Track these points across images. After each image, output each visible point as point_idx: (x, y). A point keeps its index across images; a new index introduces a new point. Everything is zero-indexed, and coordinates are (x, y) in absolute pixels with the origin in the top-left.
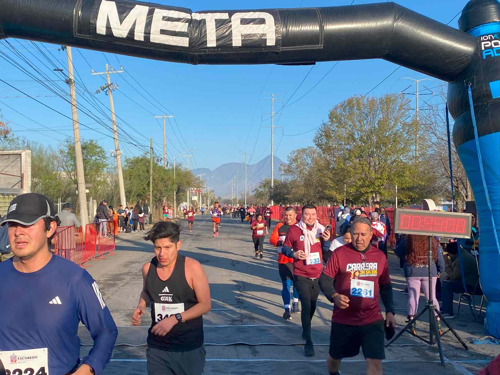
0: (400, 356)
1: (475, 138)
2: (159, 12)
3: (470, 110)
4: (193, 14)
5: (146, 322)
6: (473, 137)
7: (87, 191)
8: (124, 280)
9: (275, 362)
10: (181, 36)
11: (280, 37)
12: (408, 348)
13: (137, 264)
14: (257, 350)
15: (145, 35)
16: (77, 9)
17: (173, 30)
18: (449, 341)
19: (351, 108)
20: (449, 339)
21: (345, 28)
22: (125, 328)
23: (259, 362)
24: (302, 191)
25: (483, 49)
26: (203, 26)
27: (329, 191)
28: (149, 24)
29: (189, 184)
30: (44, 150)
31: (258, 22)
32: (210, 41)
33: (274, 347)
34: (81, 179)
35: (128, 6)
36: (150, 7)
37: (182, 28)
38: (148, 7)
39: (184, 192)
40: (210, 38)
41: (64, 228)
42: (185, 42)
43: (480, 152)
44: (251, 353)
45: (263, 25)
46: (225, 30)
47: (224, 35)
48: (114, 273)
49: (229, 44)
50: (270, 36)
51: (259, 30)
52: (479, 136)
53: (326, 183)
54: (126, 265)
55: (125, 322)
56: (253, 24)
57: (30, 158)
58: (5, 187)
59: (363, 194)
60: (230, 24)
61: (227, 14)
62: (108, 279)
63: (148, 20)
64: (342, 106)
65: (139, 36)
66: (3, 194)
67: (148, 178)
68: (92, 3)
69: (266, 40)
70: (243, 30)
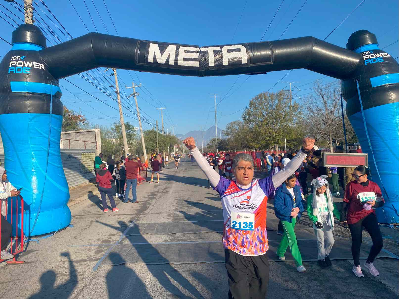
2: (182, 48)
3: (358, 95)
4: (201, 48)
5: (179, 219)
6: (361, 111)
7: (129, 149)
8: (157, 195)
10: (195, 61)
11: (249, 58)
13: (161, 186)
15: (175, 61)
16: (137, 49)
17: (190, 58)
19: (261, 99)
21: (285, 52)
22: (169, 223)
25: (365, 59)
26: (207, 55)
28: (177, 55)
30: (103, 128)
31: (237, 51)
32: (211, 63)
34: (126, 143)
35: (165, 46)
37: (196, 56)
38: (176, 46)
40: (211, 61)
42: (197, 64)
43: (364, 118)
45: (240, 52)
46: (219, 57)
47: (219, 59)
48: (151, 192)
49: (221, 64)
50: (244, 58)
51: (237, 55)
52: (364, 109)
53: (249, 139)
55: (168, 220)
56: (235, 52)
57: (100, 133)
58: (88, 148)
60: (222, 53)
61: (219, 47)
62: (149, 195)
63: (176, 53)
64: (256, 98)
65: (172, 62)
66: (88, 152)
67: (156, 141)
68: (145, 45)
69: (242, 60)
70: (229, 56)
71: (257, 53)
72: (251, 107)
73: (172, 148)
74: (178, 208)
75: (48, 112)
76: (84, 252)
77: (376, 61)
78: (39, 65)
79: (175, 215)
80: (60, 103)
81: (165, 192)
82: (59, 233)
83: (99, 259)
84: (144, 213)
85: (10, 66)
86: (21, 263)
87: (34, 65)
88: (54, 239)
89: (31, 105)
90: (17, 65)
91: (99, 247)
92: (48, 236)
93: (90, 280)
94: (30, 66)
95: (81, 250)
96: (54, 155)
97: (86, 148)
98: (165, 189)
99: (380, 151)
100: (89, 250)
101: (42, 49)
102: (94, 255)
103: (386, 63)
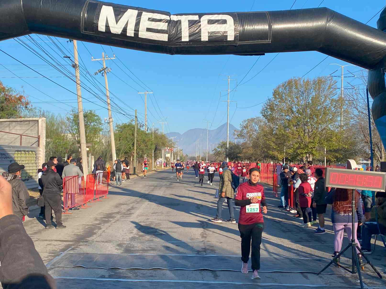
0: (328, 282)
2: (145, 15)
4: (172, 16)
5: (132, 250)
7: (88, 149)
8: (115, 217)
9: (232, 284)
10: (162, 33)
11: (238, 34)
12: (335, 276)
13: (125, 206)
14: (217, 274)
15: (135, 32)
16: (84, 12)
17: (156, 28)
18: (367, 271)
19: (291, 87)
20: (367, 270)
21: (288, 28)
22: (116, 255)
23: (219, 284)
24: (251, 151)
26: (179, 25)
27: (272, 151)
28: (138, 24)
29: (164, 144)
31: (221, 22)
32: (184, 37)
33: (230, 273)
34: (83, 140)
35: (122, 10)
36: (139, 11)
37: (164, 26)
38: (137, 11)
39: (160, 150)
40: (185, 34)
41: (71, 178)
42: (165, 38)
44: (213, 277)
45: (225, 25)
46: (196, 29)
47: (195, 32)
48: (107, 213)
49: (199, 39)
50: (230, 33)
51: (221, 28)
53: (270, 145)
54: (116, 206)
55: (116, 250)
56: (217, 24)
57: (45, 124)
58: (26, 145)
59: (299, 154)
60: (200, 24)
61: (198, 16)
62: (103, 216)
63: (137, 21)
64: (283, 86)
65: (130, 33)
66: (24, 151)
68: (95, 8)
69: (227, 36)
70: (210, 29)
71: (249, 28)
72: (275, 97)
73: (158, 152)
74: (137, 236)
79: (129, 245)
81: (127, 214)
84: (86, 240)
97: (23, 145)
98: (129, 210)
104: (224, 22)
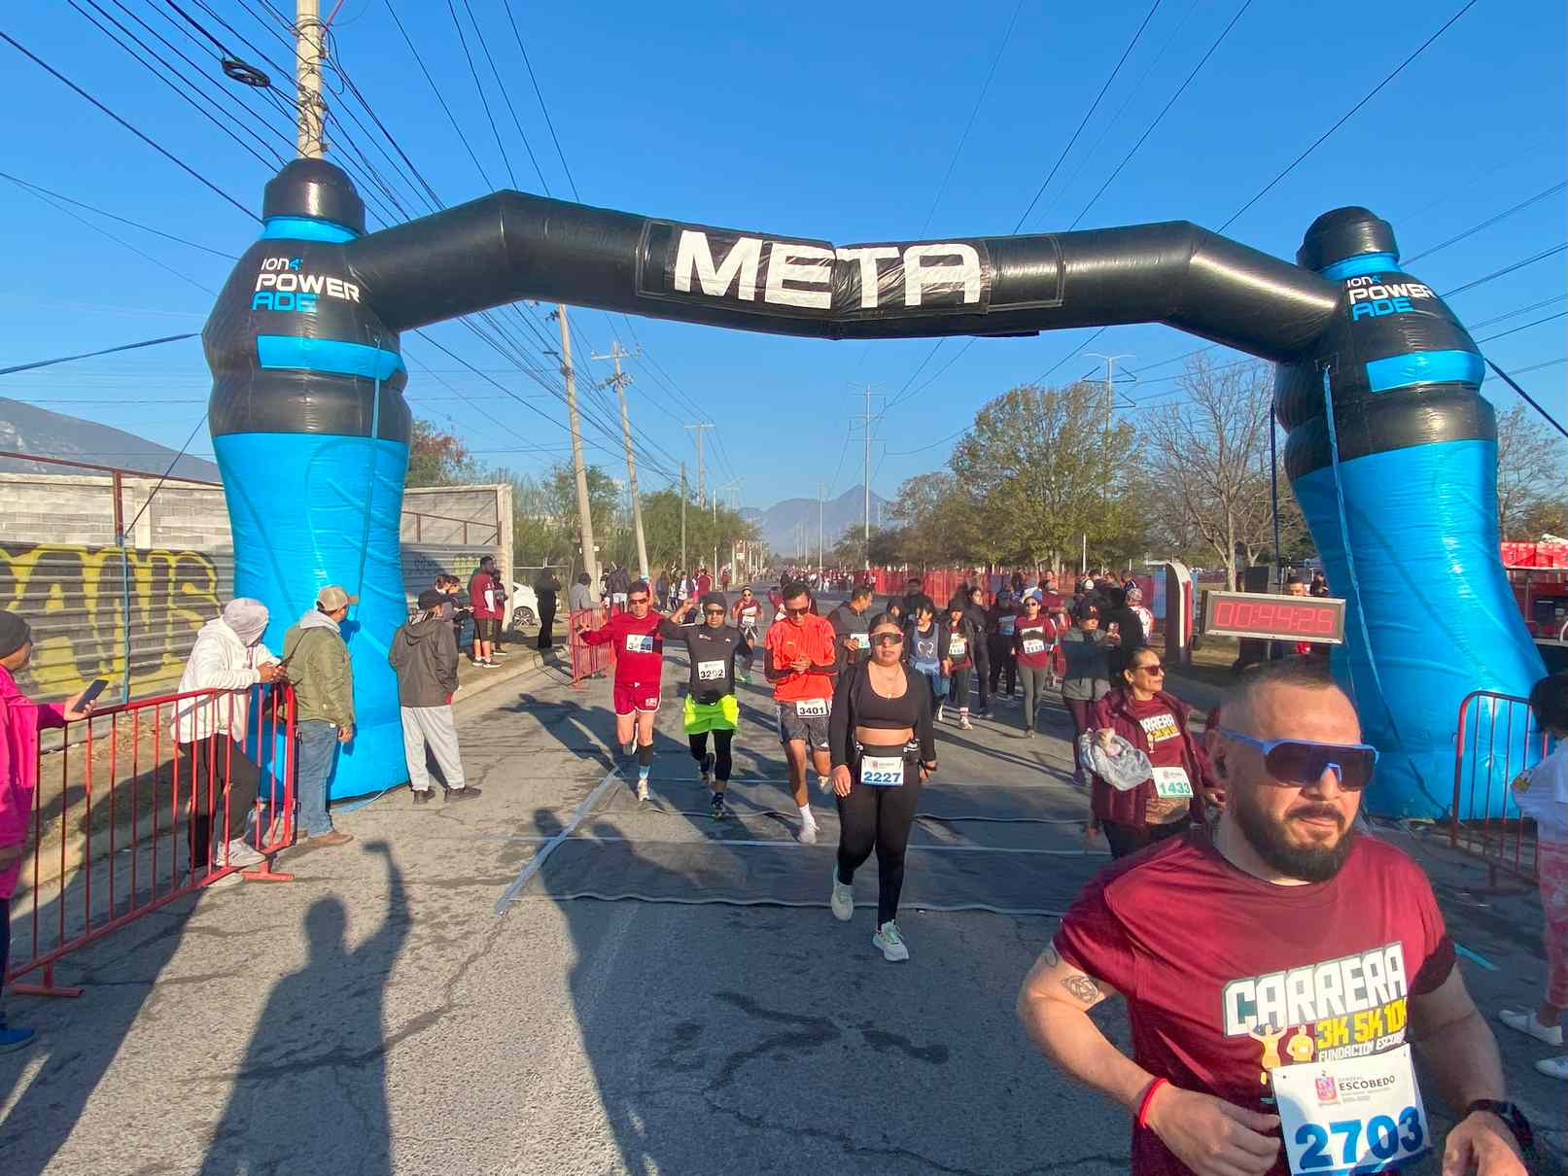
1: (1331, 463)
2: (780, 250)
3: (1325, 414)
4: (839, 251)
6: (1330, 463)
7: (597, 549)
10: (818, 290)
11: (987, 286)
15: (757, 289)
16: (642, 248)
17: (804, 280)
19: (1014, 407)
25: (1351, 302)
26: (856, 271)
28: (763, 271)
30: (522, 483)
31: (951, 261)
32: (867, 297)
34: (587, 530)
35: (727, 241)
36: (764, 240)
37: (822, 274)
38: (761, 242)
39: (729, 547)
40: (868, 292)
42: (824, 300)
43: (1341, 489)
45: (958, 268)
46: (893, 278)
47: (892, 286)
49: (898, 303)
50: (969, 286)
51: (952, 275)
52: (1340, 461)
53: (970, 533)
56: (942, 266)
57: (510, 498)
58: (475, 543)
60: (902, 266)
61: (896, 248)
63: (763, 264)
64: (997, 404)
65: (746, 293)
66: (473, 555)
67: (678, 527)
68: (666, 235)
69: (963, 292)
70: (925, 277)
71: (1012, 272)
72: (981, 431)
73: (725, 550)
75: (367, 433)
76: (465, 857)
77: (1387, 308)
78: (343, 286)
80: (402, 403)
82: (389, 797)
83: (513, 879)
85: (258, 289)
86: (283, 878)
87: (330, 288)
88: (375, 815)
89: (315, 409)
90: (279, 287)
91: (510, 843)
92: (358, 804)
93: (489, 939)
94: (318, 289)
95: (458, 850)
96: (381, 562)
97: (469, 543)
99: (1383, 593)
100: (481, 851)
101: (351, 238)
102: (497, 868)
103: (1420, 317)
104: (957, 260)
